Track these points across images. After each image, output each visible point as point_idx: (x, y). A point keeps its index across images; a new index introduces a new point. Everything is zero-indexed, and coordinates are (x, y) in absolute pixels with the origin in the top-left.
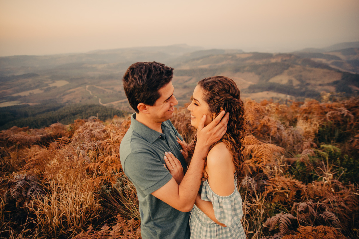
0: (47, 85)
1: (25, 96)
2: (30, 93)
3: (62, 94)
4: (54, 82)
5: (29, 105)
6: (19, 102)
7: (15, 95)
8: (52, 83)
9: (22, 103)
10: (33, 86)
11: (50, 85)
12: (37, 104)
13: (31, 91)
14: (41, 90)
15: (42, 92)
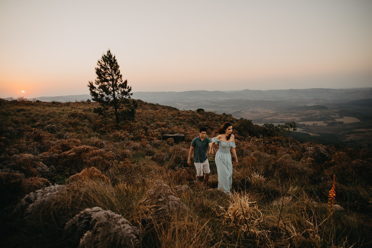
0: (333, 119)
1: (308, 126)
2: (314, 124)
3: (347, 132)
4: (341, 117)
5: (310, 135)
6: (302, 130)
7: (301, 123)
8: (338, 118)
9: (304, 131)
10: (319, 117)
11: (336, 119)
12: (317, 135)
13: (315, 122)
14: (326, 123)
15: (326, 125)
